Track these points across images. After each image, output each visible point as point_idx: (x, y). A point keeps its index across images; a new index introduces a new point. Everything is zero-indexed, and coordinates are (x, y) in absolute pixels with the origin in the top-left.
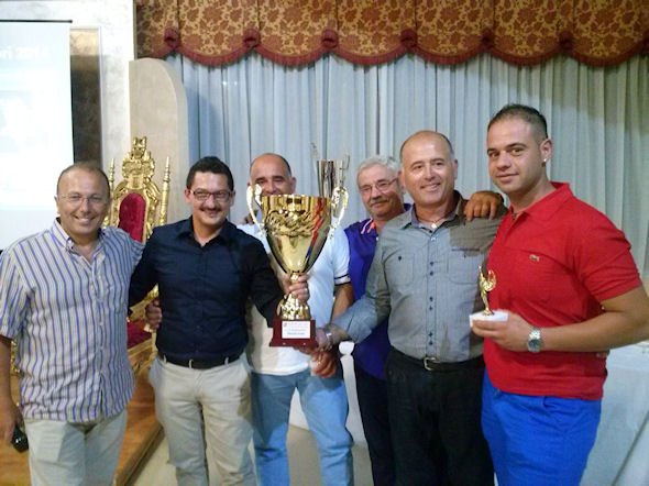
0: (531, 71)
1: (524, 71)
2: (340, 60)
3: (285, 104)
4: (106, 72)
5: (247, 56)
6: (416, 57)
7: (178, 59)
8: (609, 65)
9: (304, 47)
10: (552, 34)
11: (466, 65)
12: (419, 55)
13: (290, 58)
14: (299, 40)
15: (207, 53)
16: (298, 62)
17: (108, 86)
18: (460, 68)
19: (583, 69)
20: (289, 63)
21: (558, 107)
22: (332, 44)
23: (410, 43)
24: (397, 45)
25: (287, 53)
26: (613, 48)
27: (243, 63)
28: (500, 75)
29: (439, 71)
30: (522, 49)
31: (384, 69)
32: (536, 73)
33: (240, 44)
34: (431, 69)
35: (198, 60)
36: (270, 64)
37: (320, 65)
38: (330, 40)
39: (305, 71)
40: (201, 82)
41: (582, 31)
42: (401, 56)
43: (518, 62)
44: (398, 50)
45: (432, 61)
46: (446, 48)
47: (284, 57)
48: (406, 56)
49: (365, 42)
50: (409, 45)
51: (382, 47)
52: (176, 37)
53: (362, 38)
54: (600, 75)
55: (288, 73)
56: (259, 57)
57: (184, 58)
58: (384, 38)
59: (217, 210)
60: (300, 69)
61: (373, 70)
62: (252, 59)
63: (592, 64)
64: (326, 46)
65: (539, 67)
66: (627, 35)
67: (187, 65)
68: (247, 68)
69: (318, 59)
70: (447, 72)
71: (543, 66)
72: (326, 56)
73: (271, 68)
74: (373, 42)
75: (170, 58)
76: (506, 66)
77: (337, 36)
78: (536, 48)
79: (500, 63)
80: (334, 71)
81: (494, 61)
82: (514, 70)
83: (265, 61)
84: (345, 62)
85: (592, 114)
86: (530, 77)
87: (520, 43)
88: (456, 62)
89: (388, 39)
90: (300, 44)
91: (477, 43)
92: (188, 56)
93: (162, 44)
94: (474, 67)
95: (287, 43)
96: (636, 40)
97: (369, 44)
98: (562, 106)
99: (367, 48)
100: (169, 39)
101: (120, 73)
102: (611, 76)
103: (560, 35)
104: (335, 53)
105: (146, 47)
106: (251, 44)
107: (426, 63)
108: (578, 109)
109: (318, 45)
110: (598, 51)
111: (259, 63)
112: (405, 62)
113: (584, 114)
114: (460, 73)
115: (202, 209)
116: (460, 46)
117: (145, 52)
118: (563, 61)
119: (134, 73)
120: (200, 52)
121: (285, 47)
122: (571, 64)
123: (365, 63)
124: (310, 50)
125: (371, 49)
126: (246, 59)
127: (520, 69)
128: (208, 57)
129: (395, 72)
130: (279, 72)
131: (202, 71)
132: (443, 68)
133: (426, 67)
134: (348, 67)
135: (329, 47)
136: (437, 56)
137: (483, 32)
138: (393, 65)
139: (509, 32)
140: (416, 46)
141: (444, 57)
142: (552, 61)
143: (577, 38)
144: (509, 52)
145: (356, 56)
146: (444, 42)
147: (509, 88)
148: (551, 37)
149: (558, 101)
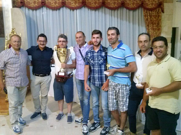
2: (67, 8)
4: (4, 11)
5: (42, 7)
6: (86, 7)
7: (24, 8)
8: (134, 9)
9: (57, 5)
11: (99, 10)
12: (87, 7)
13: (54, 7)
14: (56, 3)
15: (32, 6)
16: (56, 9)
17: (6, 15)
18: (97, 10)
19: (128, 10)
20: (54, 9)
22: (64, 4)
23: (84, 4)
24: (81, 4)
25: (52, 6)
26: (135, 5)
27: (41, 9)
28: (107, 12)
29: (92, 11)
30: (112, 6)
31: (78, 11)
32: (116, 12)
33: (40, 4)
34: (90, 11)
35: (30, 8)
36: (48, 9)
37: (61, 9)
38: (63, 3)
39: (58, 11)
40: (31, 14)
41: (127, 1)
43: (112, 9)
44: (81, 6)
45: (90, 9)
46: (93, 5)
48: (83, 7)
49: (73, 4)
51: (77, 5)
52: (23, 2)
53: (72, 2)
54: (131, 12)
55: (53, 11)
56: (46, 7)
57: (26, 7)
58: (77, 3)
59: (43, 44)
60: (56, 10)
61: (75, 11)
62: (44, 8)
63: (130, 9)
64: (63, 4)
65: (117, 10)
66: (138, 2)
67: (27, 9)
68: (42, 10)
69: (61, 7)
70: (94, 11)
71: (118, 10)
72: (63, 7)
73: (49, 10)
74: (75, 3)
75: (22, 8)
76: (108, 10)
77: (65, 2)
78: (116, 5)
79: (107, 9)
80: (65, 11)
81: (106, 8)
82: (110, 11)
83: (47, 8)
84: (68, 9)
85: (129, 22)
86: (115, 13)
88: (96, 9)
89: (79, 3)
90: (56, 4)
91: (101, 4)
92: (27, 7)
93: (20, 4)
94: (100, 10)
95: (53, 3)
96: (140, 3)
97: (74, 4)
98: (123, 20)
99: (73, 5)
100: (21, 2)
101: (8, 11)
102: (135, 12)
103: (122, 2)
104: (65, 6)
105: (15, 5)
106: (43, 4)
107: (88, 9)
108: (126, 21)
109: (61, 4)
110: (131, 6)
111: (46, 9)
112: (83, 9)
113: (128, 22)
114: (97, 12)
115: (41, 44)
116: (97, 5)
117: (15, 6)
118: (123, 9)
119: (12, 12)
120: (30, 6)
121: (52, 5)
122: (125, 9)
123: (73, 9)
124: (59, 5)
125: (74, 5)
126: (42, 8)
127: (112, 11)
128: (32, 7)
130: (51, 11)
131: (31, 11)
133: (88, 10)
134: (68, 10)
135: (63, 5)
136: (91, 7)
137: (102, 1)
138: (80, 10)
139: (109, 1)
140: (86, 4)
141: (93, 7)
142: (120, 8)
143: (126, 3)
144: (109, 6)
145: (70, 7)
146: (93, 4)
147: (109, 15)
148: (119, 3)
149: (121, 19)
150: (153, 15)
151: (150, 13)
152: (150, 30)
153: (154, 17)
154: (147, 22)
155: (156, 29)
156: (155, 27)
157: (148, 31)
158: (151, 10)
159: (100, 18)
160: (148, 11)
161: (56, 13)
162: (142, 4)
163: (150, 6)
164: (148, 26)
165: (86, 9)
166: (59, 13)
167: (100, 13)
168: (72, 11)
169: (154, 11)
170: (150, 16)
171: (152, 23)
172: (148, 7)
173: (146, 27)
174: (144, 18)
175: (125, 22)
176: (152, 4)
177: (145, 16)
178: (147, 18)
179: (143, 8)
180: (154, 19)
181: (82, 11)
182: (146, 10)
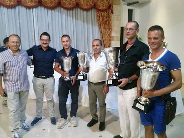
0: (70, 11)
1: (68, 11)
3: (8, 18)
8: (87, 10)
9: (12, 3)
10: (74, 2)
11: (55, 9)
12: (43, 6)
13: (9, 5)
16: (11, 6)
18: (53, 10)
19: (82, 11)
20: (9, 7)
21: (77, 20)
24: (37, 3)
25: (7, 4)
26: (88, 6)
28: (63, 12)
29: (48, 10)
30: (68, 6)
31: (34, 9)
32: (71, 12)
34: (46, 10)
36: (3, 7)
37: (17, 8)
38: (19, 1)
39: (13, 9)
41: (81, 2)
42: (38, 6)
43: (67, 9)
46: (49, 5)
47: (7, 5)
48: (40, 6)
49: (29, 2)
50: (40, 4)
51: (33, 4)
54: (85, 12)
55: (8, 10)
58: (33, 2)
60: (11, 8)
61: (31, 9)
63: (83, 10)
65: (72, 10)
66: (91, 3)
69: (16, 6)
70: (50, 11)
72: (18, 5)
74: (31, 2)
76: (64, 10)
77: (21, 0)
78: (71, 6)
79: (63, 9)
80: (21, 10)
81: (61, 8)
82: (66, 11)
84: (24, 7)
85: (84, 22)
87: (67, 4)
88: (52, 8)
89: (35, 2)
91: (57, 4)
94: (57, 10)
95: (7, 2)
96: (93, 5)
98: (78, 20)
99: (29, 4)
102: (88, 13)
103: (76, 3)
104: (21, 5)
107: (45, 8)
109: (16, 3)
110: (85, 7)
112: (39, 8)
114: (53, 11)
115: (43, 43)
116: (53, 4)
118: (77, 9)
122: (79, 10)
123: (29, 8)
124: (14, 4)
127: (67, 11)
129: (37, 10)
130: (6, 9)
132: (49, 10)
133: (45, 9)
134: (24, 9)
135: (19, 3)
136: (47, 7)
137: (58, 1)
138: (36, 9)
139: (64, 1)
140: (42, 4)
141: (49, 7)
142: (75, 9)
143: (80, 4)
144: (64, 6)
145: (26, 6)
146: (49, 3)
147: (65, 15)
148: (74, 3)
149: (77, 18)
150: (104, 15)
151: (101, 14)
152: (102, 29)
153: (105, 17)
154: (100, 22)
155: (107, 28)
156: (106, 27)
157: (100, 30)
158: (103, 11)
159: (57, 17)
160: (100, 12)
161: (11, 11)
162: (95, 5)
163: (101, 8)
164: (100, 25)
165: (43, 8)
166: (14, 11)
167: (57, 12)
168: (28, 10)
169: (105, 12)
170: (102, 16)
171: (104, 23)
172: (99, 8)
173: (98, 26)
174: (96, 18)
175: (79, 21)
176: (103, 6)
177: (97, 16)
178: (99, 18)
179: (95, 9)
180: (106, 19)
181: (38, 10)
182: (98, 11)
